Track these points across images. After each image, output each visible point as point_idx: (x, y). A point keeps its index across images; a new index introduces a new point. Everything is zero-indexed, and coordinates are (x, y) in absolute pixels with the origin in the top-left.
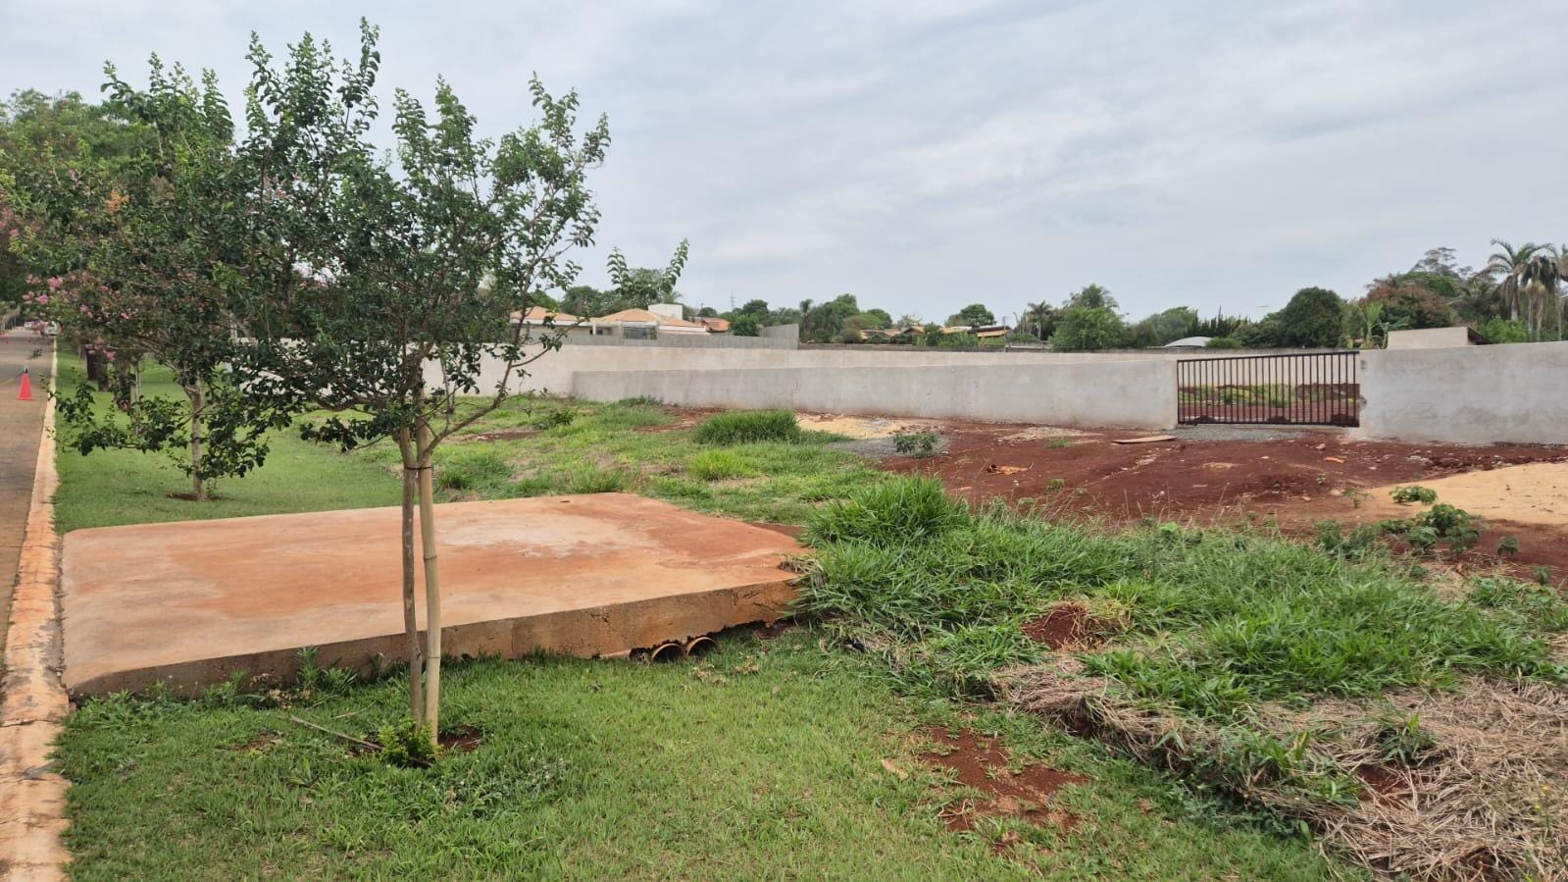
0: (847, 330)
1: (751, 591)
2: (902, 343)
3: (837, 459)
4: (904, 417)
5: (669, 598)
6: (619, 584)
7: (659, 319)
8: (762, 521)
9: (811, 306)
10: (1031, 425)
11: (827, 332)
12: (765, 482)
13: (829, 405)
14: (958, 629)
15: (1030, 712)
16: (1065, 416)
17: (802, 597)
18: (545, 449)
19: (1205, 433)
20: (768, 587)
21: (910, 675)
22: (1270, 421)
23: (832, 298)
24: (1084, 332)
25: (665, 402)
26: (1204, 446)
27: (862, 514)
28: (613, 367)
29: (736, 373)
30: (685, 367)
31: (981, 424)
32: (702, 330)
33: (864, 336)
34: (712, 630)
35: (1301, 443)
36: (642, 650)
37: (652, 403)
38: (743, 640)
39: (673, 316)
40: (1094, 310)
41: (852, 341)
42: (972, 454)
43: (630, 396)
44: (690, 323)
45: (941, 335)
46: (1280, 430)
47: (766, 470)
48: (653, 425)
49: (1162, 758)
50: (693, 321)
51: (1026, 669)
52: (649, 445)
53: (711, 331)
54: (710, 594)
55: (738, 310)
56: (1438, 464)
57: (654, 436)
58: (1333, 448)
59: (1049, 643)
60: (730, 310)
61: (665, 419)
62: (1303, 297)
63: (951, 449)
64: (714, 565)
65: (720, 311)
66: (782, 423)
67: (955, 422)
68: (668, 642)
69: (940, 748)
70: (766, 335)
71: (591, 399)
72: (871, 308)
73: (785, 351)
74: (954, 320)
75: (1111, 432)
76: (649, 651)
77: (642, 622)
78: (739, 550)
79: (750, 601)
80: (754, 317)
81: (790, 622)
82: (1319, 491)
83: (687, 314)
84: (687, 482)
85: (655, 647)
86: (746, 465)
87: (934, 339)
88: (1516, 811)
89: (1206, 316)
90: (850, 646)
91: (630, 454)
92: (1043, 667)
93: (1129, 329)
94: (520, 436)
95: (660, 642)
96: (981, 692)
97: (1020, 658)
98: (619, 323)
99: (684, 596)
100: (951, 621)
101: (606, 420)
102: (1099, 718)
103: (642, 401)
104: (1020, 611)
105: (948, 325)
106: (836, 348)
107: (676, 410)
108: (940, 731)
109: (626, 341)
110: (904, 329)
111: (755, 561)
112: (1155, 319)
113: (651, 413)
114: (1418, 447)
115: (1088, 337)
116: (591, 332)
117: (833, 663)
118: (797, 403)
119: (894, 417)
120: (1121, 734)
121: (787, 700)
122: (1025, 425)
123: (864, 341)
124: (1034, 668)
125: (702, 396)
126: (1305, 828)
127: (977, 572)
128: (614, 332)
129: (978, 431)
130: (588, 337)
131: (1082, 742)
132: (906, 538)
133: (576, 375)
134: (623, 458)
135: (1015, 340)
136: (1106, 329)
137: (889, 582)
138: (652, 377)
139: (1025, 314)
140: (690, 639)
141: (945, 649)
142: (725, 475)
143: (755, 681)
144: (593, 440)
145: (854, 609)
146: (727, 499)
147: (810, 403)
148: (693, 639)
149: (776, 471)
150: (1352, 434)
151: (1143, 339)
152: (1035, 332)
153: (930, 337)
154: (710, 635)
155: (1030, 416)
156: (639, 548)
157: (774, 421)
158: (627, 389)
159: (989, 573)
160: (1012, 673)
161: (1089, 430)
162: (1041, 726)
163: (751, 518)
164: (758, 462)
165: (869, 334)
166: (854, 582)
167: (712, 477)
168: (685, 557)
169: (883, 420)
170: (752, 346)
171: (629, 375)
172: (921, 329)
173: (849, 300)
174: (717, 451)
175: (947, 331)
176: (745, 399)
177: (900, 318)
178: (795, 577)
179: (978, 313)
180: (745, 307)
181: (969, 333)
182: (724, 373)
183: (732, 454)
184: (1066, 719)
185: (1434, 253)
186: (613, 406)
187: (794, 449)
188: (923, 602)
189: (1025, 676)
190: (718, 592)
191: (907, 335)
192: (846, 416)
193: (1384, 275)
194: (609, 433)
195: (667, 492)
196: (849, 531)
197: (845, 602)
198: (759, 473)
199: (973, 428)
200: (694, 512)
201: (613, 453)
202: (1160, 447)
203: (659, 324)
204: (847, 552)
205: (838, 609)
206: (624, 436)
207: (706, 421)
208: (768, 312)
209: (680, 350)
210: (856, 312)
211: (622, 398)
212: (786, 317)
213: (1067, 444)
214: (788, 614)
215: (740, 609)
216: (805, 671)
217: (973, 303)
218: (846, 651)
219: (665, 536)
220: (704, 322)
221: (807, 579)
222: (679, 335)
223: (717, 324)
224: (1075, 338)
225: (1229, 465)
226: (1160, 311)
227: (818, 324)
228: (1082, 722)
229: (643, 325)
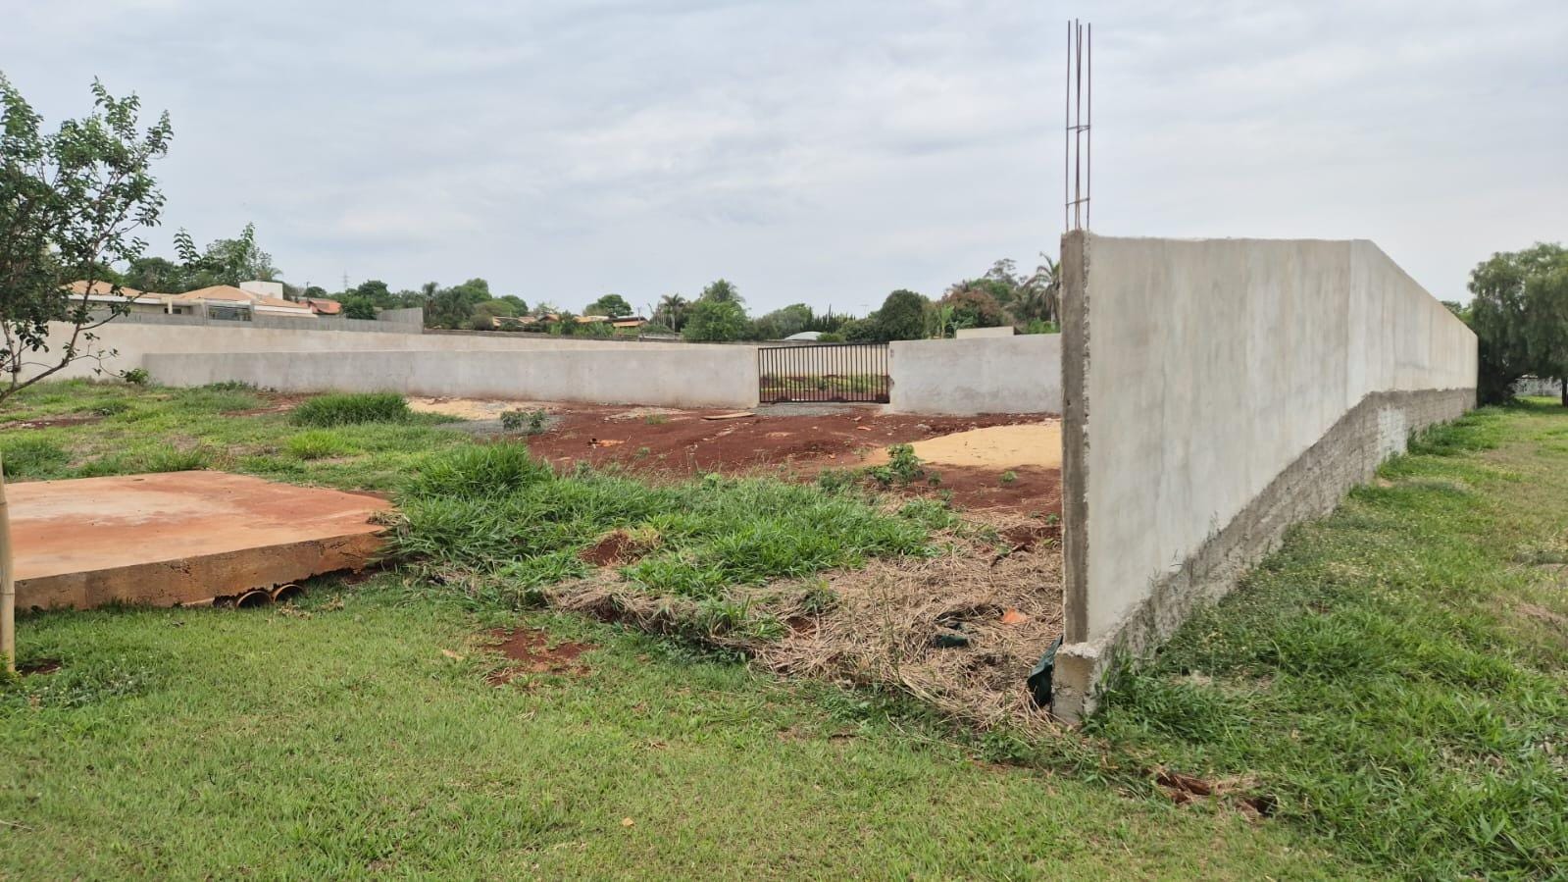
0: (478, 316)
1: (337, 542)
2: (537, 331)
3: (447, 437)
4: (522, 400)
5: (253, 550)
6: (201, 542)
7: (255, 298)
8: (357, 489)
9: (437, 289)
10: (638, 406)
11: (456, 318)
12: (366, 458)
13: (446, 389)
14: (524, 558)
15: (573, 611)
16: (669, 398)
17: (389, 545)
18: (110, 434)
19: (781, 410)
20: (355, 538)
21: (482, 596)
22: (833, 400)
23: (461, 282)
24: (711, 325)
25: (260, 388)
26: (775, 420)
27: (451, 475)
28: (194, 349)
29: (344, 356)
30: (284, 350)
31: (594, 405)
32: (309, 312)
33: (496, 322)
34: (299, 578)
35: (844, 416)
36: (227, 598)
37: (244, 387)
38: (330, 586)
39: (271, 295)
40: (722, 304)
41: (483, 328)
42: (576, 431)
43: (217, 380)
44: (293, 304)
45: (576, 324)
46: (835, 407)
47: (369, 449)
48: (245, 409)
49: (660, 625)
50: (297, 302)
51: (575, 581)
52: (239, 429)
53: (320, 313)
54: (295, 545)
55: (352, 290)
56: (934, 430)
57: (245, 419)
58: (867, 419)
59: (596, 562)
60: (343, 291)
61: (259, 404)
62: (895, 298)
63: (561, 427)
64: (303, 525)
65: (330, 291)
66: (390, 405)
67: (571, 403)
68: (253, 589)
69: (495, 640)
70: (386, 319)
71: (167, 384)
72: (505, 294)
73: (402, 336)
74: (591, 310)
75: (703, 411)
76: (234, 599)
77: (226, 572)
78: (330, 512)
79: (337, 551)
80: (370, 299)
81: (377, 567)
82: (844, 451)
83: (289, 293)
84: (280, 460)
85: (240, 595)
86: (349, 444)
87: (569, 327)
88: (871, 631)
89: (819, 312)
90: (432, 581)
91: (214, 437)
92: (589, 579)
93: (752, 323)
94: (81, 422)
95: (245, 589)
96: (537, 601)
97: (572, 575)
98: (202, 301)
99: (269, 548)
100: (522, 554)
101: (186, 404)
102: (621, 607)
103: (232, 386)
104: (579, 542)
105: (585, 315)
106: (466, 333)
107: (272, 395)
108: (498, 630)
109: (212, 321)
110: (540, 317)
111: (345, 519)
112: (776, 316)
113: (241, 397)
114: (925, 418)
115: (715, 329)
116: (166, 311)
117: (416, 596)
118: (412, 387)
119: (511, 400)
120: (634, 615)
121: (368, 624)
122: (634, 406)
123: (496, 328)
124: (581, 581)
125: (304, 380)
126: (743, 656)
127: (550, 516)
128: (195, 310)
129: (590, 411)
130: (162, 315)
131: (609, 626)
132: (490, 492)
133: (147, 357)
134: (207, 440)
135: (649, 331)
136: (730, 322)
137: (471, 529)
138: (243, 360)
139: (660, 305)
140: (276, 587)
141: (513, 575)
142: (325, 454)
143: (339, 614)
144: (170, 424)
145: (437, 552)
146: (324, 474)
147: (425, 387)
148: (279, 587)
149: (380, 449)
150: (886, 409)
151: (764, 333)
152: (669, 324)
153: (565, 326)
154: (296, 582)
155: (639, 396)
156: (222, 515)
157: (382, 403)
158: (212, 373)
159: (560, 517)
160: (563, 586)
161: (689, 409)
162: (580, 619)
163: (347, 488)
164: (362, 441)
165: (502, 321)
166: (440, 530)
167: (310, 456)
168: (272, 520)
169: (498, 403)
170: (369, 329)
171: (213, 357)
172: (556, 317)
173: (481, 285)
174: (316, 432)
175: (582, 320)
176: (351, 382)
177: (536, 306)
178: (382, 529)
179: (616, 303)
180: (360, 287)
181: (605, 322)
182: (328, 356)
183: (333, 435)
184: (599, 612)
185: (1000, 263)
186: (195, 391)
187: (403, 430)
188: (499, 542)
189: (574, 587)
190: (304, 543)
191: (542, 324)
192: (462, 399)
193: (959, 282)
194: (191, 417)
195: (256, 468)
196: (439, 489)
197: (429, 546)
198: (362, 451)
199: (586, 409)
200: (285, 484)
201: (195, 436)
202: (741, 422)
203: (253, 304)
204: (432, 505)
205: (422, 553)
206: (209, 420)
207: (306, 404)
208: (388, 294)
209: (277, 332)
210: (490, 298)
211: (207, 383)
212: (408, 300)
213: (663, 421)
214: (374, 560)
215: (327, 558)
216: (388, 604)
217: (609, 293)
218: (428, 585)
219: (252, 505)
220: (310, 304)
221: (394, 530)
222: (279, 317)
223: (327, 306)
224: (704, 330)
225: (785, 434)
226: (782, 307)
227: (446, 308)
228: (609, 611)
229: (233, 304)
